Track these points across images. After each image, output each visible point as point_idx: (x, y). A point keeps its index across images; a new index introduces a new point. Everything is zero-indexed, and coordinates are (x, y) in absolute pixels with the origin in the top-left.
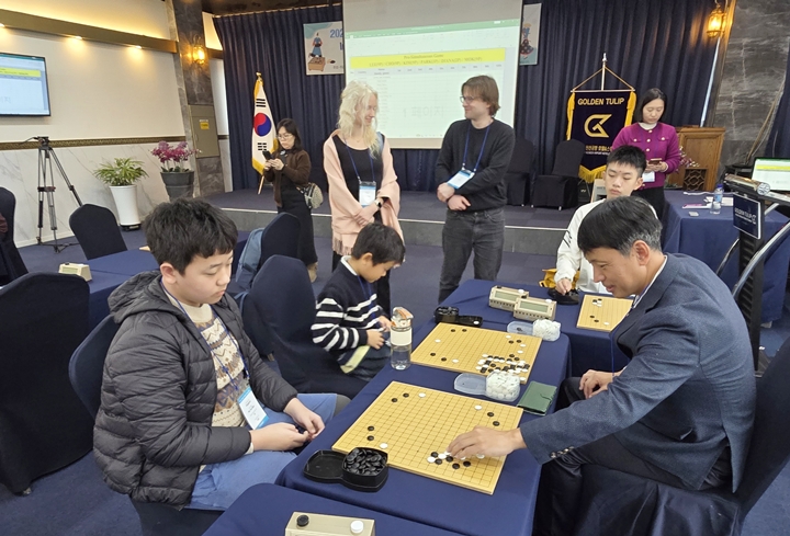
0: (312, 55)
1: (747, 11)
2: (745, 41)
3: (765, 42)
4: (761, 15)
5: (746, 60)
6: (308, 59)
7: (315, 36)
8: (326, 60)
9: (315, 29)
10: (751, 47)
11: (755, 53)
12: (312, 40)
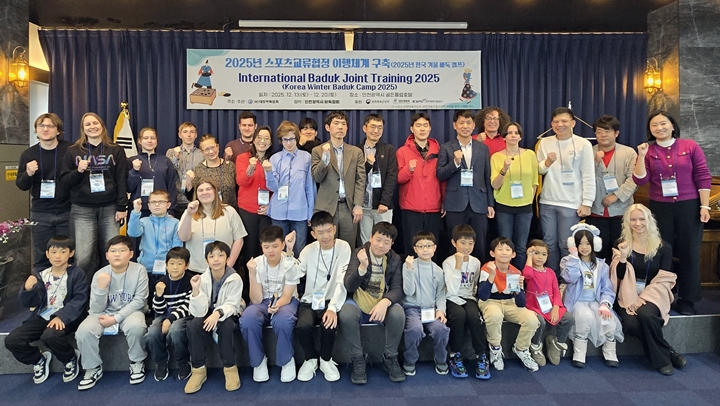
0: (197, 85)
1: (689, 71)
2: (693, 97)
3: (709, 99)
4: (701, 76)
5: (697, 113)
6: (190, 90)
7: (203, 64)
8: (217, 92)
9: (203, 56)
10: (698, 102)
11: (703, 108)
12: (198, 68)
